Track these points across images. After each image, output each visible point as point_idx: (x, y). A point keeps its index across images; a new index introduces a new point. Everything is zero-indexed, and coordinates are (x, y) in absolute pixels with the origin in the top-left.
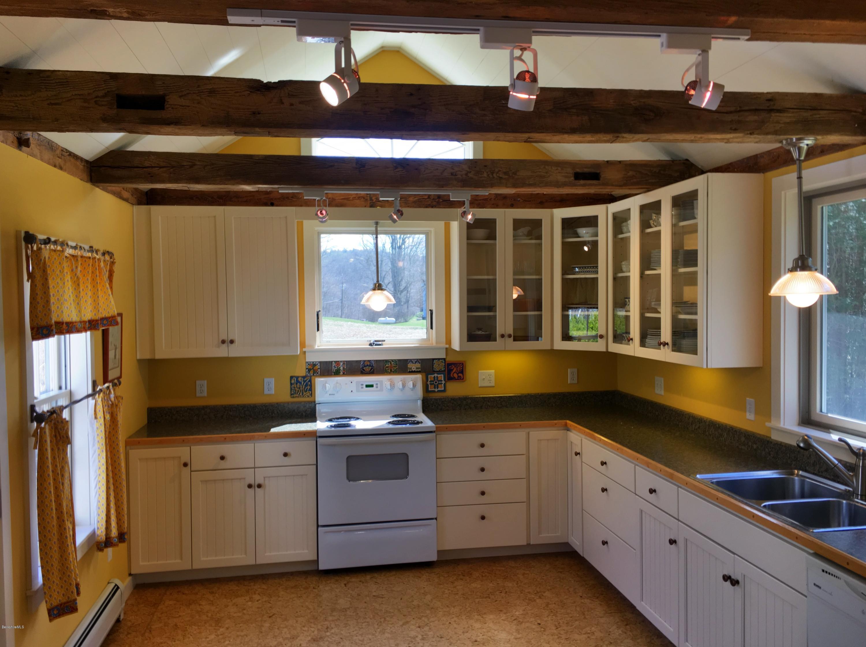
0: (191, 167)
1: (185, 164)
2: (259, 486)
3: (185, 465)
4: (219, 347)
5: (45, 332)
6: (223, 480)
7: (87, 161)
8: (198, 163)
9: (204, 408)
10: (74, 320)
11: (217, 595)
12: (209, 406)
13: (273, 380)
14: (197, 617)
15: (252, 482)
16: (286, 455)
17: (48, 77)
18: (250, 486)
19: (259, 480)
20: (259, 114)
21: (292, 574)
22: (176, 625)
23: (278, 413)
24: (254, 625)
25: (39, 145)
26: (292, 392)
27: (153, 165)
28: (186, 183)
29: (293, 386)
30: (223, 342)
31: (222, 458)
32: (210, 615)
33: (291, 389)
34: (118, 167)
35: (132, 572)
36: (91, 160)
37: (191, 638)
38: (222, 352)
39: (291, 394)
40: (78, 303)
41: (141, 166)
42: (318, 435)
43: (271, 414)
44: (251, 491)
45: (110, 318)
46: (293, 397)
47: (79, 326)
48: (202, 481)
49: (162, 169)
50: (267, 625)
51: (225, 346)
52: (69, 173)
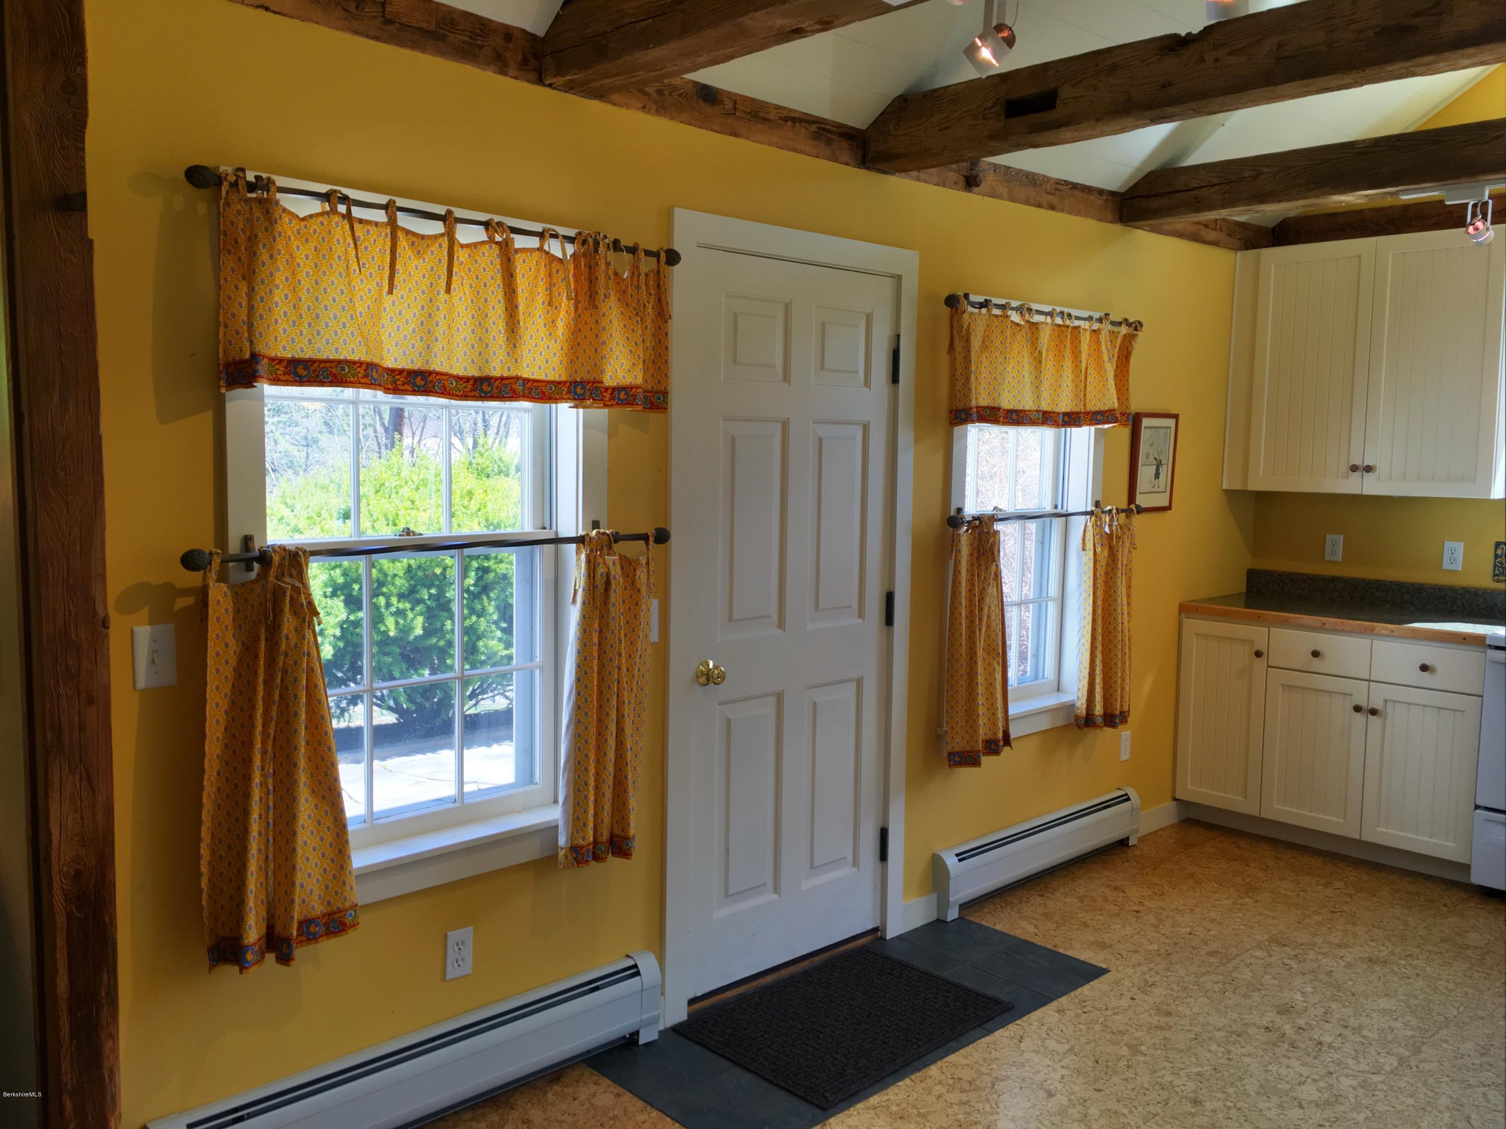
0: (1255, 177)
1: (1247, 175)
2: (1374, 712)
3: (1258, 654)
4: (1347, 477)
5: (963, 416)
6: (1317, 690)
7: (1113, 194)
8: (1265, 170)
9: (1334, 580)
10: (1027, 408)
11: (1282, 863)
12: (1342, 578)
13: (1460, 547)
14: (1230, 876)
15: (1363, 703)
16: (1424, 668)
17: (942, 96)
18: (1357, 709)
19: (1377, 704)
20: (1170, 85)
21: (1428, 878)
22: (1193, 874)
23: (1463, 604)
24: (1299, 912)
25: (1007, 181)
26: (1497, 572)
27: (1202, 184)
28: (1246, 205)
29: (1499, 560)
30: (1354, 468)
31: (1316, 654)
32: (1248, 880)
33: (1495, 566)
34: (1156, 195)
35: (1177, 797)
36: (1123, 190)
37: (1198, 894)
38: (1353, 485)
39: (1495, 575)
40: (1037, 387)
41: (1186, 188)
42: (1488, 642)
43: (1449, 605)
44: (1359, 717)
45: (1106, 411)
46: (1498, 581)
47: (1034, 416)
48: (1283, 685)
49: (1213, 189)
50: (1318, 918)
51: (1357, 475)
52: (1070, 212)
